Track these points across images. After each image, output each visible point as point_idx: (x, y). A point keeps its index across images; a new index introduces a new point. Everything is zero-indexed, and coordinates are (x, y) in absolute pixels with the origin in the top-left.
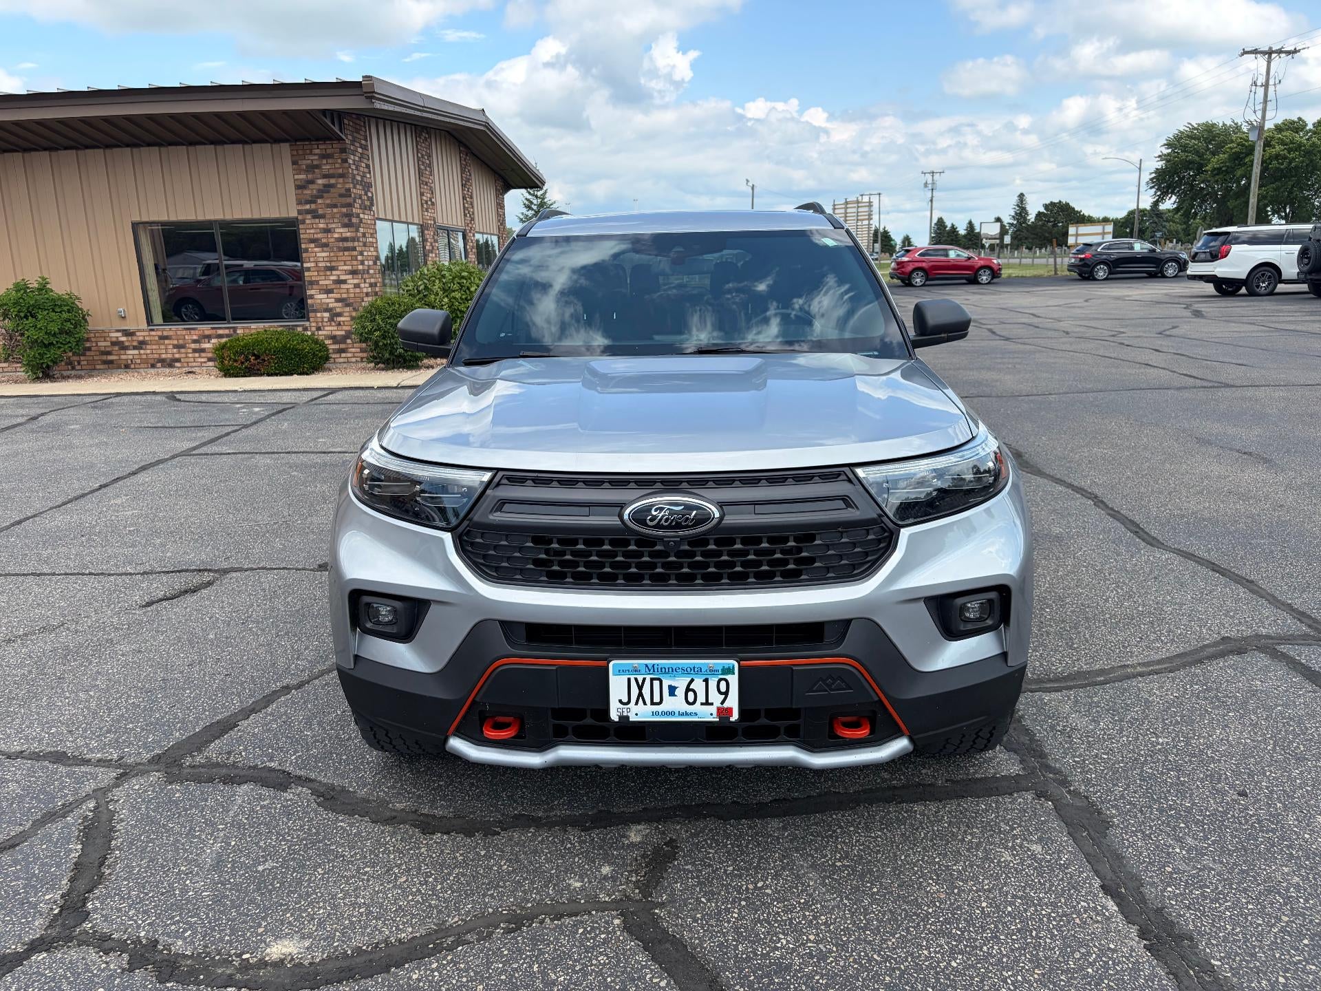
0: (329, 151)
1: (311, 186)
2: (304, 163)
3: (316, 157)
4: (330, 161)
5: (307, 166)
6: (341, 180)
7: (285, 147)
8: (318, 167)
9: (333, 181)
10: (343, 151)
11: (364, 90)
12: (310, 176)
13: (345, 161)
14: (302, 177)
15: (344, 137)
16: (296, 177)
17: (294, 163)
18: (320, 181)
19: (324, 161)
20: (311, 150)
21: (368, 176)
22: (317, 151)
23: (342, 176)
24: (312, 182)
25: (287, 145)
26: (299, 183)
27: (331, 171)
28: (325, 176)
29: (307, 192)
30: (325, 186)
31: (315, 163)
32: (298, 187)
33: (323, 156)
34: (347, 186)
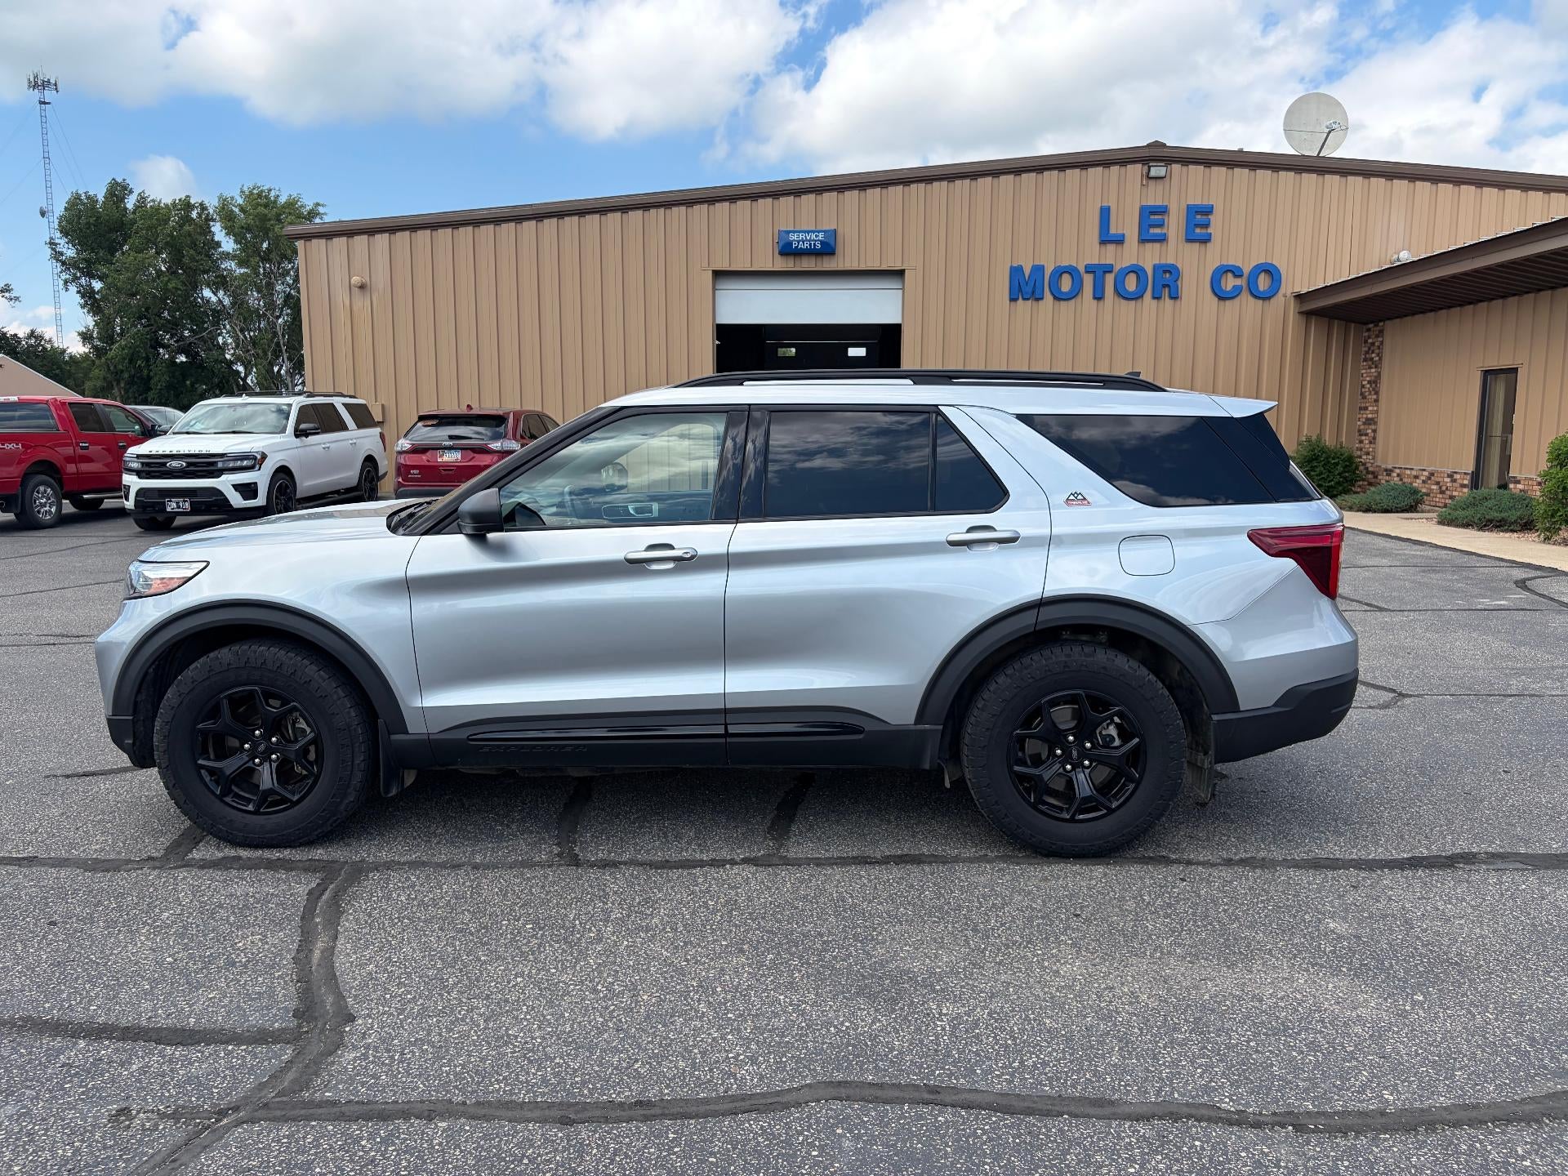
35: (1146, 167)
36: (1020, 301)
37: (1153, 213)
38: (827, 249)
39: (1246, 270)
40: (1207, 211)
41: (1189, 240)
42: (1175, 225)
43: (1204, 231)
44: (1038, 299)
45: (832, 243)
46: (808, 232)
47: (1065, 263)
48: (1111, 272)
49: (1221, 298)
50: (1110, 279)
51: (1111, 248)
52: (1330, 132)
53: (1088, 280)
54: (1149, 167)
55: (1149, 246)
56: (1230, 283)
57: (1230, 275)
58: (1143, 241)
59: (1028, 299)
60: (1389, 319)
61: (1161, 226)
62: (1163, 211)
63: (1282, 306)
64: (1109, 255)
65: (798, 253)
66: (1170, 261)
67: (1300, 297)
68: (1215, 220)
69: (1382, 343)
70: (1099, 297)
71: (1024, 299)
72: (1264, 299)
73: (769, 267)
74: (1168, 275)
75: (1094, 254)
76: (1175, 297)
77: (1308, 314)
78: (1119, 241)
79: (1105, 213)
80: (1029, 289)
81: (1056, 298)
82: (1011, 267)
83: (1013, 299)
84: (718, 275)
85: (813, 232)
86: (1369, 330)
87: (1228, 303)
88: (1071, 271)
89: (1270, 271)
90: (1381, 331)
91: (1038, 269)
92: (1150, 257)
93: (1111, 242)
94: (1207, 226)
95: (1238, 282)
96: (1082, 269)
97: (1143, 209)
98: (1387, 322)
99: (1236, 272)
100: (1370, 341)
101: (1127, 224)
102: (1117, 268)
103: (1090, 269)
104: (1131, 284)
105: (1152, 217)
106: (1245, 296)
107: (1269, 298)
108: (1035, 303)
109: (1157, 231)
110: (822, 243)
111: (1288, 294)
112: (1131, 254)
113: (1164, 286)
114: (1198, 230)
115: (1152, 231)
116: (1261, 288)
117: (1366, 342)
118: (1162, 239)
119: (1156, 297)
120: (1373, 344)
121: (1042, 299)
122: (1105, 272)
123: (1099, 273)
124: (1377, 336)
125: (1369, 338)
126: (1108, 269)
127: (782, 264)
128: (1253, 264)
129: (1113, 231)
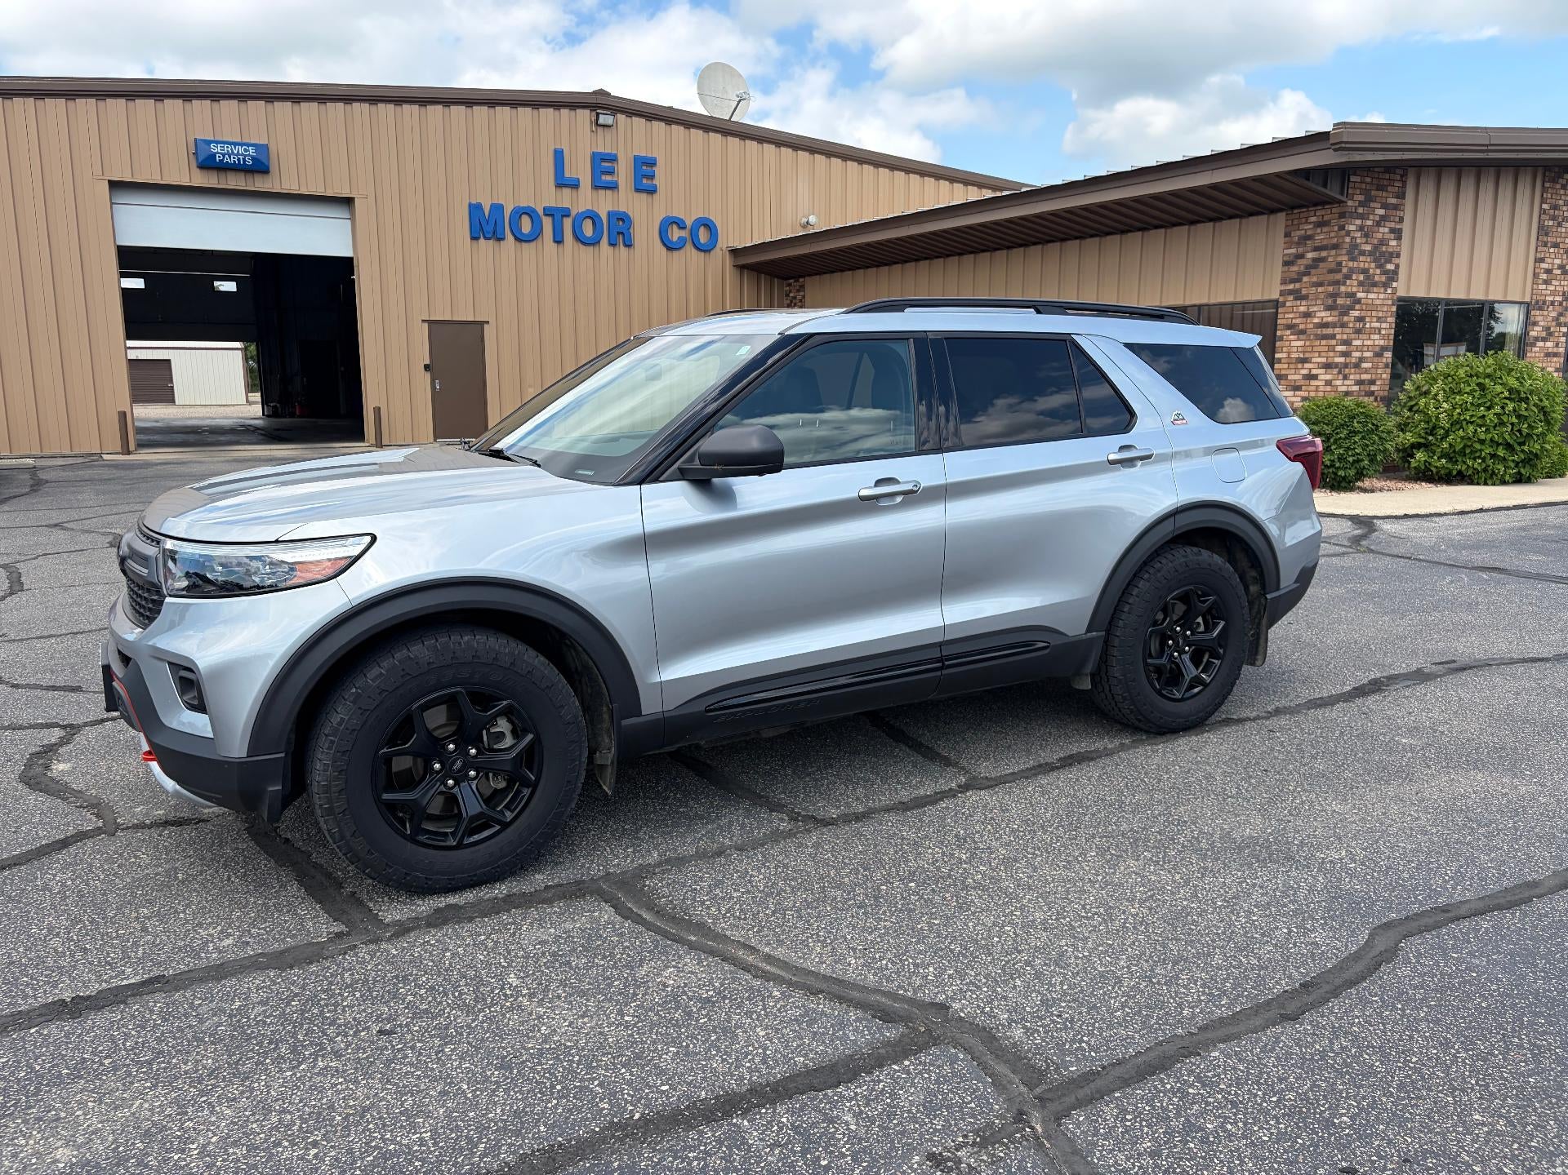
0: (1326, 218)
1: (1300, 262)
2: (1296, 235)
3: (1311, 226)
4: (1325, 229)
5: (1300, 238)
6: (1333, 252)
7: (1282, 216)
8: (1310, 238)
9: (1324, 254)
10: (1342, 215)
12: (1301, 250)
13: (1342, 228)
14: (1293, 251)
15: (1344, 199)
16: (1286, 251)
17: (1286, 235)
18: (1310, 255)
19: (1319, 230)
20: (1307, 218)
21: (1393, 243)
22: (1313, 219)
23: (1335, 247)
24: (1301, 256)
25: (1284, 214)
26: (1286, 259)
27: (1325, 242)
28: (1316, 249)
29: (1295, 268)
30: (1314, 260)
31: (1309, 233)
32: (1286, 264)
33: (1320, 224)
34: (1339, 259)
35: (594, 113)
36: (482, 240)
37: (603, 160)
38: (259, 167)
39: (689, 223)
40: (652, 163)
41: (637, 190)
42: (624, 173)
43: (649, 182)
44: (499, 239)
45: (264, 161)
46: (235, 144)
47: (524, 203)
48: (568, 216)
49: (669, 249)
50: (568, 223)
51: (566, 191)
52: (739, 101)
53: (547, 223)
54: (598, 114)
55: (602, 192)
56: (676, 234)
57: (675, 227)
58: (596, 187)
59: (489, 239)
60: (809, 275)
61: (611, 173)
62: (613, 159)
63: (719, 259)
64: (565, 199)
65: (223, 168)
66: (622, 209)
67: (734, 252)
68: (659, 171)
69: (804, 297)
70: (559, 240)
71: (486, 238)
72: (705, 251)
73: (185, 181)
74: (621, 223)
75: (549, 197)
76: (629, 245)
77: (742, 268)
78: (575, 185)
79: (559, 156)
80: (489, 228)
81: (517, 239)
82: (470, 205)
83: (474, 238)
84: (115, 185)
85: (242, 145)
86: (790, 285)
87: (675, 253)
88: (529, 212)
89: (708, 225)
90: (802, 287)
91: (497, 208)
92: (604, 205)
93: (566, 186)
94: (652, 177)
95: (683, 233)
96: (541, 212)
97: (594, 156)
98: (807, 278)
99: (681, 225)
100: (792, 295)
101: (579, 168)
102: (574, 213)
103: (549, 212)
104: (588, 229)
105: (603, 164)
106: (689, 247)
107: (709, 251)
108: (497, 243)
109: (608, 178)
110: (253, 158)
111: (724, 248)
112: (585, 200)
113: (619, 233)
114: (644, 181)
115: (604, 177)
116: (702, 241)
117: (787, 295)
118: (613, 187)
119: (612, 244)
120: (795, 298)
121: (503, 239)
122: (563, 216)
123: (558, 217)
124: (798, 291)
125: (790, 292)
126: (566, 213)
127: (200, 179)
128: (693, 219)
129: (567, 174)
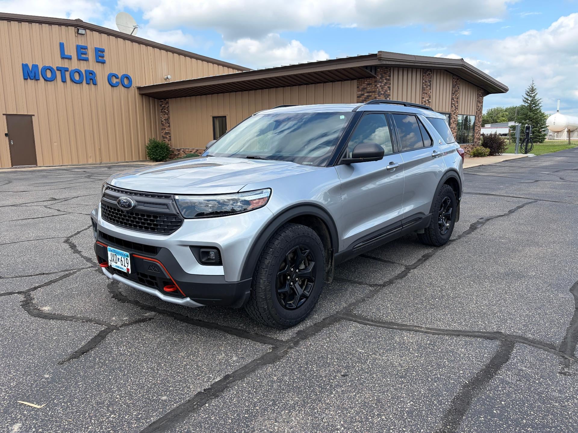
0: (370, 82)
1: (363, 96)
2: (361, 87)
3: (365, 85)
4: (370, 86)
5: (362, 88)
6: (373, 94)
7: (355, 81)
8: (366, 88)
9: (370, 94)
10: (376, 82)
11: (378, 57)
12: (363, 93)
13: (376, 86)
14: (360, 93)
15: (376, 76)
16: (358, 93)
17: (358, 87)
18: (366, 94)
19: (368, 86)
20: (364, 82)
21: (389, 91)
22: (366, 82)
23: (374, 92)
24: (363, 95)
25: (356, 80)
26: (358, 95)
27: (370, 90)
28: (368, 92)
29: (361, 99)
30: (367, 96)
31: (365, 87)
32: (358, 97)
33: (368, 84)
34: (376, 96)
35: (76, 29)
36: (29, 80)
37: (82, 48)
39: (120, 76)
40: (103, 51)
41: (97, 62)
42: (91, 55)
43: (102, 59)
44: (37, 80)
47: (47, 65)
48: (68, 71)
49: (112, 86)
50: (67, 75)
51: (66, 60)
52: (135, 28)
53: (58, 74)
54: (78, 30)
55: (81, 61)
56: (115, 81)
57: (114, 77)
58: (79, 59)
59: (33, 79)
60: (171, 98)
61: (85, 54)
62: (85, 48)
63: (133, 91)
64: (66, 64)
66: (91, 69)
67: (139, 88)
68: (106, 54)
69: (168, 106)
70: (64, 81)
71: (30, 79)
72: (127, 88)
74: (91, 75)
75: (58, 62)
76: (95, 84)
77: (142, 95)
78: (70, 58)
79: (62, 45)
80: (32, 75)
81: (45, 80)
82: (23, 64)
83: (25, 79)
86: (162, 102)
87: (115, 88)
88: (50, 69)
89: (128, 78)
90: (167, 103)
91: (35, 66)
92: (83, 67)
93: (66, 58)
94: (103, 57)
95: (117, 80)
96: (55, 69)
97: (77, 46)
98: (169, 99)
99: (116, 77)
100: (163, 105)
101: (72, 51)
102: (70, 69)
103: (59, 69)
104: (77, 77)
105: (82, 50)
106: (120, 86)
107: (129, 88)
108: (36, 81)
109: (84, 56)
111: (135, 87)
112: (74, 64)
113: (90, 79)
114: (100, 58)
115: (83, 56)
116: (126, 84)
117: (161, 106)
118: (86, 60)
119: (88, 84)
120: (164, 107)
121: (39, 80)
122: (65, 71)
123: (63, 71)
124: (166, 104)
125: (162, 104)
126: (67, 70)
128: (121, 75)
129: (66, 54)
